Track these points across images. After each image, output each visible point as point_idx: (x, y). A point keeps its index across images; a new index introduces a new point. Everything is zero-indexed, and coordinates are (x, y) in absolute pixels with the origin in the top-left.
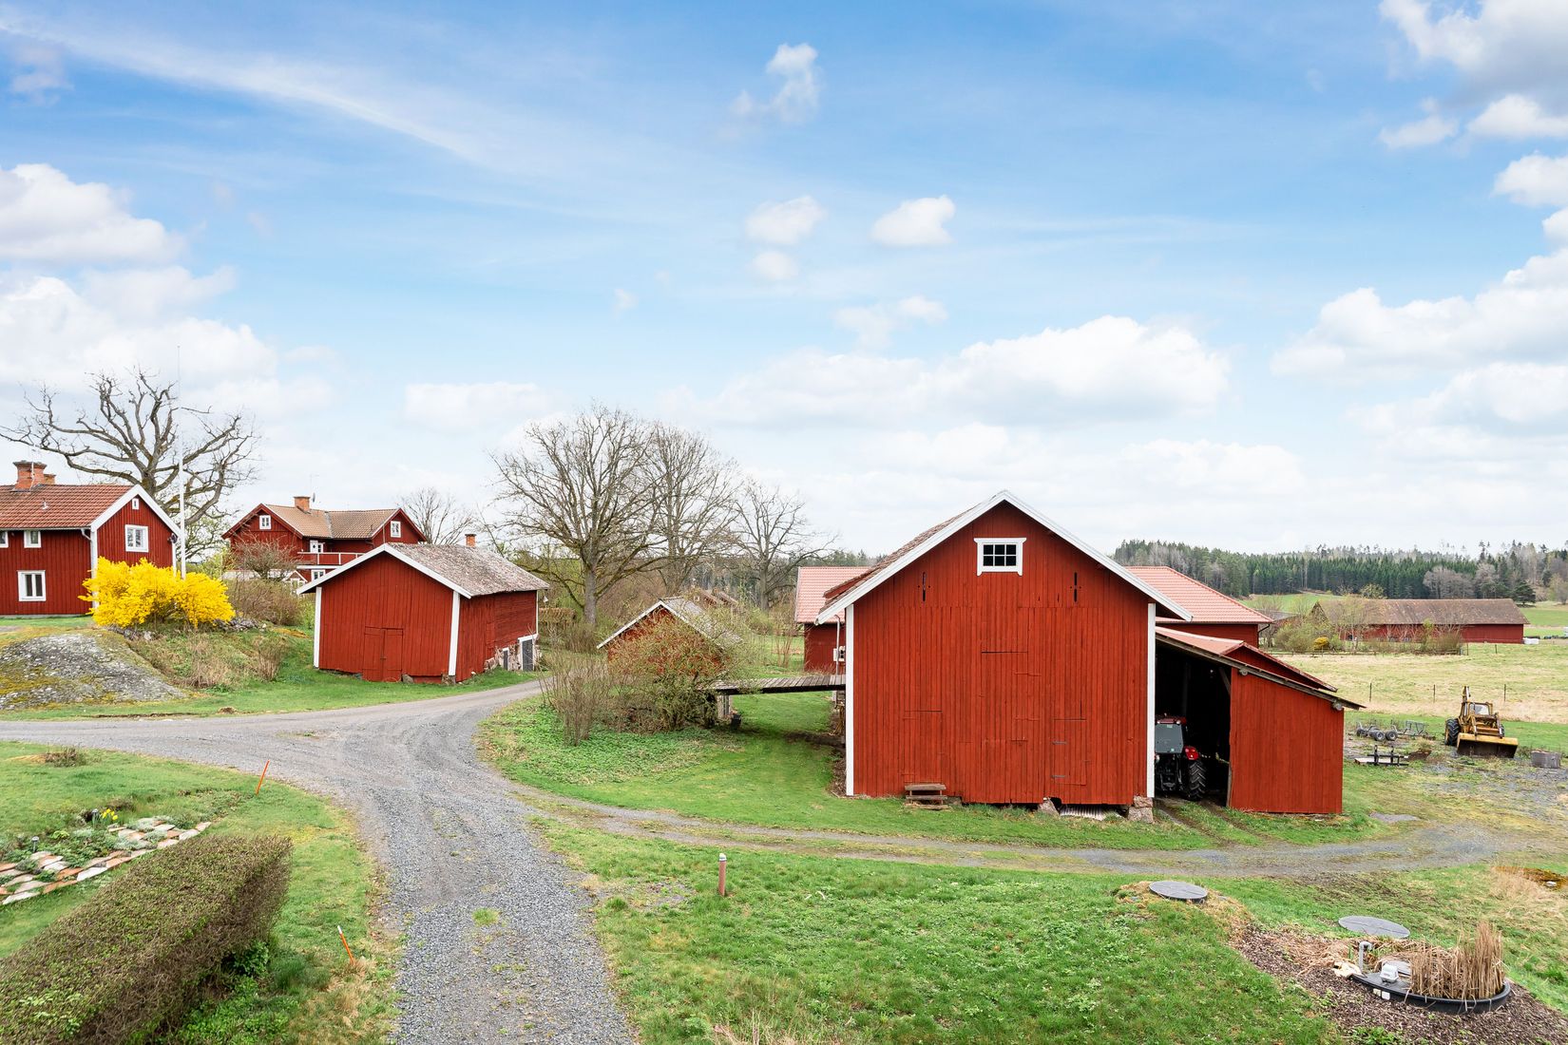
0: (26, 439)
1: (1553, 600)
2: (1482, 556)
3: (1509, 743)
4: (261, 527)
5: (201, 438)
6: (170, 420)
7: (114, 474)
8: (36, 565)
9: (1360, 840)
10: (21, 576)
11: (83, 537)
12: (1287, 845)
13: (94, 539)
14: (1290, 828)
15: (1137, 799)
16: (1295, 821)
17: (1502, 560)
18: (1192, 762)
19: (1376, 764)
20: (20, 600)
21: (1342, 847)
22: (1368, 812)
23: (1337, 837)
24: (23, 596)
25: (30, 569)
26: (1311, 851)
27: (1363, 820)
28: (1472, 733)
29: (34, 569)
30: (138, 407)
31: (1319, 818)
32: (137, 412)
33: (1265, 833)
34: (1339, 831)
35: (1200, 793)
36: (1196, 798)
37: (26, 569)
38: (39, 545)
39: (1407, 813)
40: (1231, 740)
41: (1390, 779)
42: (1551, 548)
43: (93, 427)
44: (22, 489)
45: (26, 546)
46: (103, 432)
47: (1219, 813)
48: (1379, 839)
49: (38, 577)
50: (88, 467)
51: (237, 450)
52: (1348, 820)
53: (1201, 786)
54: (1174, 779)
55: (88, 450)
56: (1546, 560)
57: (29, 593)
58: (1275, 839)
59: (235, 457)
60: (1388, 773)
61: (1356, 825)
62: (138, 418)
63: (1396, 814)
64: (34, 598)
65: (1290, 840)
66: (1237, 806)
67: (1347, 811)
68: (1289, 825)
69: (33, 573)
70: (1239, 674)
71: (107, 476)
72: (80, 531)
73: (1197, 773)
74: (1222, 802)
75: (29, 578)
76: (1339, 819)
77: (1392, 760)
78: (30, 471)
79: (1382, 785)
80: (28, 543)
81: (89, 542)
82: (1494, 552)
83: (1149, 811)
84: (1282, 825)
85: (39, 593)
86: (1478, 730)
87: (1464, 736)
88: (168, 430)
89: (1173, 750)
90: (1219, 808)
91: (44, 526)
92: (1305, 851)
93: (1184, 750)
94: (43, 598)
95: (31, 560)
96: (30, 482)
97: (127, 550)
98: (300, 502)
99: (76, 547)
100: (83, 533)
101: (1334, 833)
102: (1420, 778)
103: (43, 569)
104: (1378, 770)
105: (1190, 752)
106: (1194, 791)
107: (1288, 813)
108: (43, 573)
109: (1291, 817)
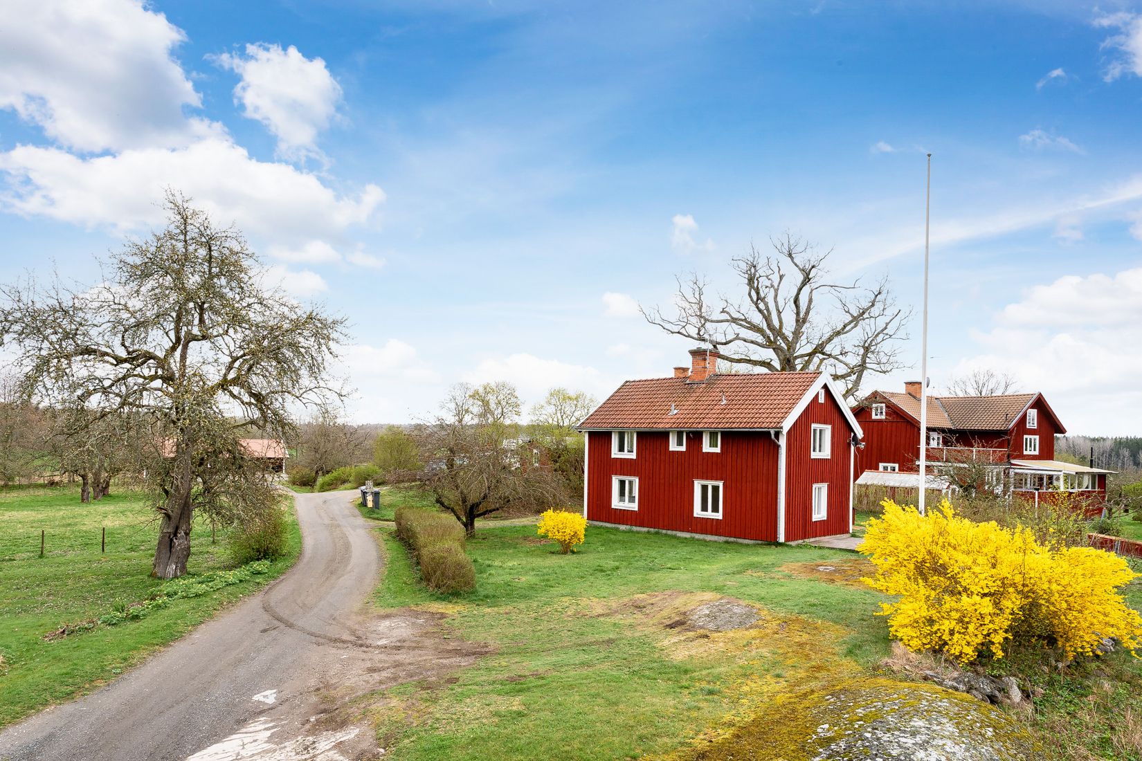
0: (683, 331)
4: (874, 417)
5: (841, 319)
6: (810, 301)
7: (755, 363)
8: (714, 475)
10: (697, 485)
11: (774, 441)
13: (783, 442)
20: (695, 515)
24: (697, 512)
25: (707, 479)
29: (712, 479)
30: (776, 291)
32: (776, 296)
37: (702, 478)
38: (718, 450)
43: (736, 315)
44: (696, 381)
45: (704, 450)
46: (745, 320)
49: (716, 489)
50: (733, 357)
51: (886, 328)
55: (737, 338)
57: (704, 508)
59: (881, 336)
62: (776, 302)
64: (709, 514)
69: (710, 484)
71: (749, 366)
72: (769, 432)
75: (705, 488)
78: (705, 360)
80: (706, 448)
81: (778, 446)
85: (715, 509)
88: (807, 313)
91: (726, 426)
94: (719, 516)
95: (710, 467)
96: (705, 372)
97: (812, 457)
98: (912, 389)
99: (761, 454)
100: (773, 436)
103: (721, 479)
108: (721, 484)
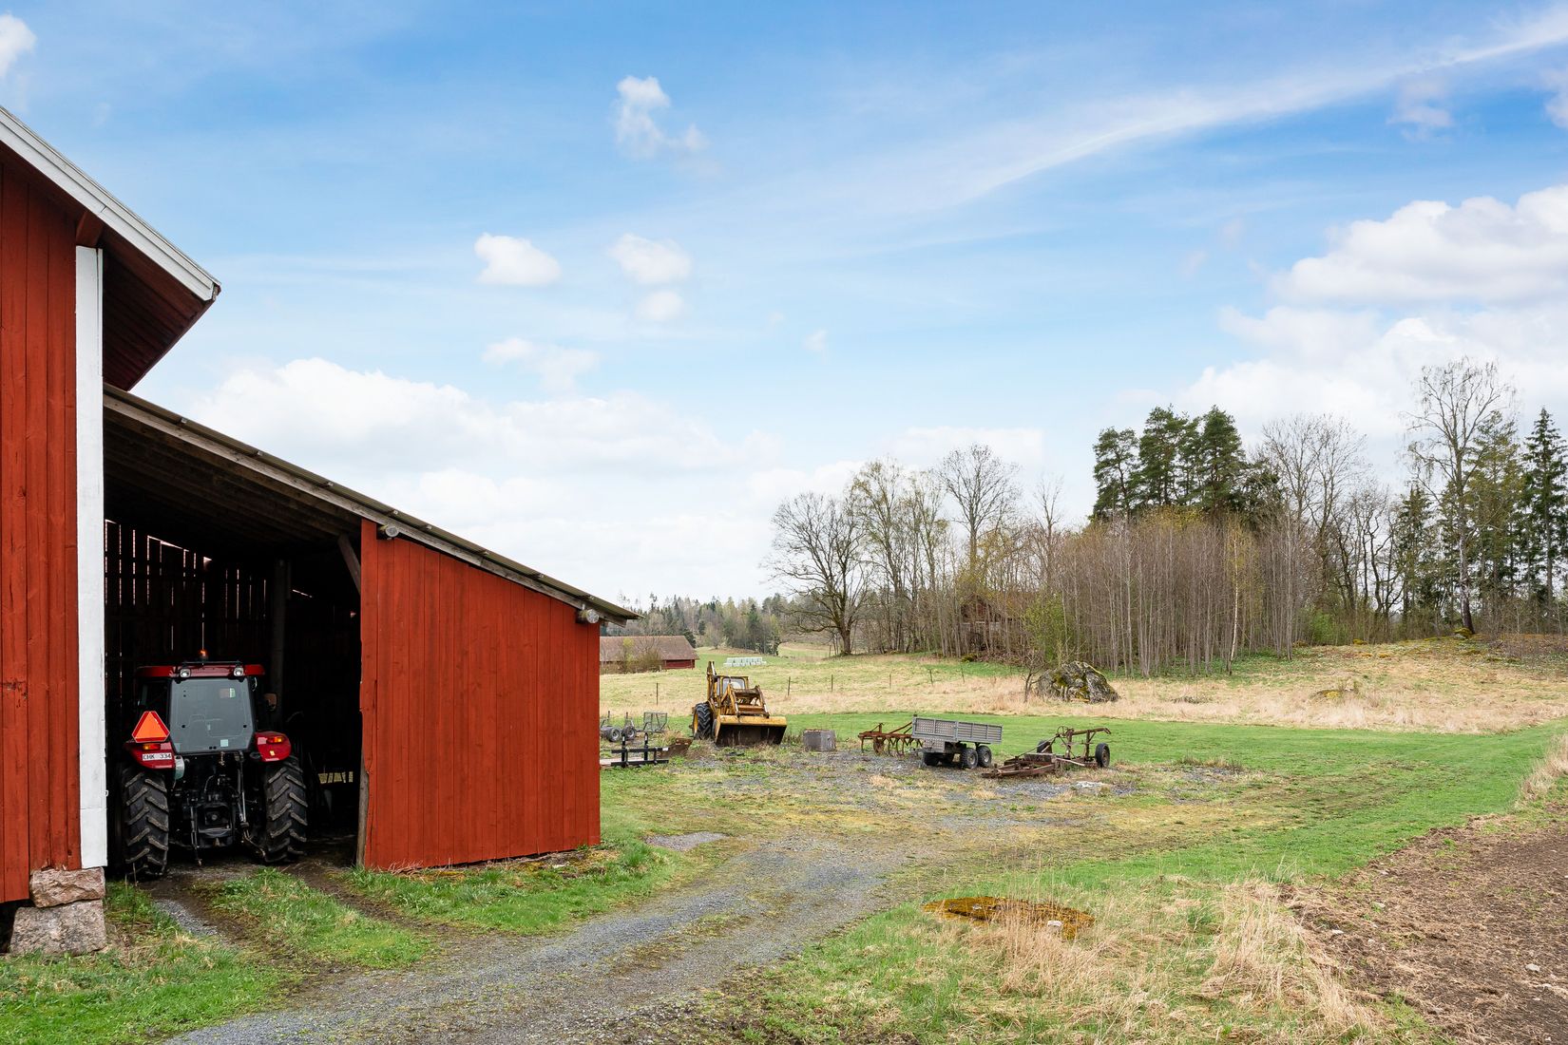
1: (708, 645)
2: (653, 608)
3: (777, 723)
9: (649, 895)
12: (499, 942)
14: (503, 893)
15: (42, 880)
16: (514, 875)
17: (668, 610)
18: (275, 767)
19: (624, 765)
21: (620, 920)
22: (641, 836)
23: (606, 897)
26: (559, 948)
27: (644, 852)
28: (733, 714)
31: (558, 862)
33: (441, 919)
34: (605, 882)
35: (295, 843)
36: (283, 858)
39: (701, 829)
40: (365, 701)
41: (652, 783)
42: (702, 603)
47: (331, 886)
48: (685, 886)
52: (613, 857)
53: (296, 824)
54: (226, 814)
56: (700, 611)
58: (465, 932)
60: (644, 775)
61: (634, 863)
63: (687, 833)
65: (504, 927)
66: (382, 860)
67: (607, 839)
68: (500, 886)
70: (382, 536)
73: (285, 794)
74: (347, 856)
76: (598, 858)
77: (646, 758)
79: (642, 792)
82: (660, 604)
83: (95, 913)
84: (482, 891)
86: (740, 709)
87: (722, 719)
89: (224, 743)
90: (336, 873)
92: (544, 952)
93: (254, 739)
101: (597, 888)
102: (691, 777)
104: (628, 773)
105: (270, 744)
106: (280, 839)
107: (494, 861)
109: (504, 868)
